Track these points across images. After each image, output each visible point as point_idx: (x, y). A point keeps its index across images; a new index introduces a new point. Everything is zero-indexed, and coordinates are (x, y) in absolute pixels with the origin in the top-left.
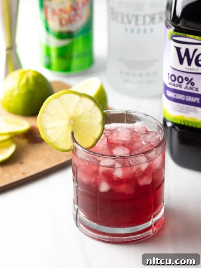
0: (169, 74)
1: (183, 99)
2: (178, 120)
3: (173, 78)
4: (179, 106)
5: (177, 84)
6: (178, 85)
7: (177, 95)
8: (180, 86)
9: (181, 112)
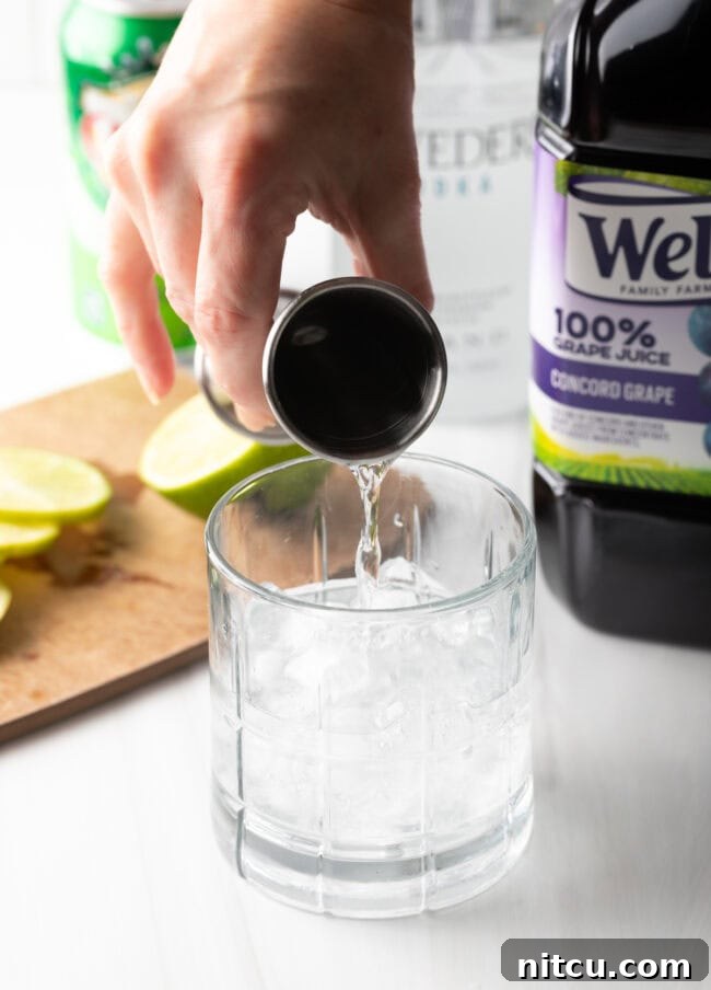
0: (559, 312)
1: (616, 396)
2: (598, 467)
3: (577, 326)
4: (600, 420)
5: (592, 346)
6: (594, 349)
7: (593, 381)
8: (604, 352)
9: (606, 440)
